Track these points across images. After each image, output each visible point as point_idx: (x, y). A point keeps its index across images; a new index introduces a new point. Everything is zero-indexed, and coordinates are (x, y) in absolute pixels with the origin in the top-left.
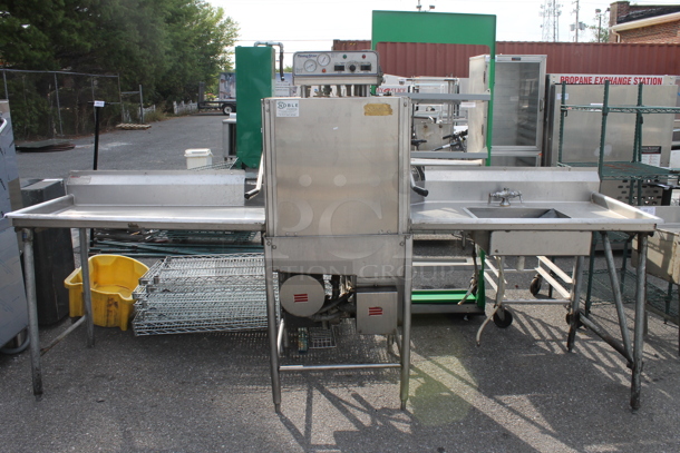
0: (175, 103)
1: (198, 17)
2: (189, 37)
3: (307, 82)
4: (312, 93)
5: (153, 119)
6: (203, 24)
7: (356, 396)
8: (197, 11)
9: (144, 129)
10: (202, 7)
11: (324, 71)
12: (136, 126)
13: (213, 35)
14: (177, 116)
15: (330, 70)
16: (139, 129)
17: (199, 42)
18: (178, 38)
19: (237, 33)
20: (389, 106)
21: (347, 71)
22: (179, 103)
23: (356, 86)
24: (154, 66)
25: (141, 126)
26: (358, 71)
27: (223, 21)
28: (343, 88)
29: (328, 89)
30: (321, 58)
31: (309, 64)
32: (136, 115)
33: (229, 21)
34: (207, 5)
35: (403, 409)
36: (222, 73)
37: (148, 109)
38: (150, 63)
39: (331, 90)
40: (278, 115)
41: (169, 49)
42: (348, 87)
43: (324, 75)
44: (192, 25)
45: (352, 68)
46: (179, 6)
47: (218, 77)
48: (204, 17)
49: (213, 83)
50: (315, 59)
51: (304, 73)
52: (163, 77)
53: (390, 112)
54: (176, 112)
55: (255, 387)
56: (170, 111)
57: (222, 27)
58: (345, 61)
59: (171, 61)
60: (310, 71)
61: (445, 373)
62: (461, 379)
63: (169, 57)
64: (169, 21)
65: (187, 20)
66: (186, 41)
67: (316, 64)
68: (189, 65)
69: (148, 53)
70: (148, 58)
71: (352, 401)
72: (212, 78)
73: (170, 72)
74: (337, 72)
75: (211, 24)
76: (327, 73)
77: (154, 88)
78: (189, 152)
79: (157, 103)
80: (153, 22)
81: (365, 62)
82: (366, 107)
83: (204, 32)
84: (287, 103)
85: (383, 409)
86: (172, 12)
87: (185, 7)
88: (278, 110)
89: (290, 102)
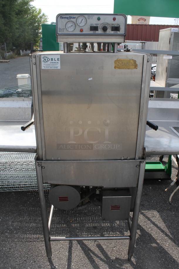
0: (21, 51)
1: (30, 13)
2: (27, 22)
3: (70, 40)
4: (74, 49)
5: (11, 58)
6: (33, 16)
7: (99, 246)
8: (30, 10)
9: (7, 62)
10: (31, 8)
11: (81, 30)
12: (4, 61)
13: (37, 21)
14: (22, 56)
15: (87, 30)
16: (5, 62)
17: (31, 24)
18: (21, 22)
19: (47, 20)
20: (135, 62)
21: (100, 31)
22: (23, 51)
23: (105, 44)
24: (11, 34)
25: (5, 61)
26: (109, 31)
27: (41, 15)
28: (96, 45)
29: (85, 46)
30: (79, 20)
31: (69, 25)
32: (4, 56)
33: (43, 15)
34: (34, 7)
35: (129, 260)
36: (41, 38)
37: (9, 53)
38: (9, 33)
39: (87, 46)
40: (43, 68)
41: (17, 27)
42: (99, 44)
43: (82, 34)
44: (28, 17)
45: (105, 29)
46: (22, 7)
47: (39, 40)
48: (33, 12)
49: (37, 42)
50: (74, 20)
51: (65, 32)
52: (16, 40)
53: (136, 66)
54: (21, 55)
55: (37, 236)
56: (19, 54)
57: (41, 17)
58: (99, 22)
59: (18, 32)
60: (71, 30)
61: (152, 225)
62: (163, 231)
63: (17, 30)
64: (17, 14)
65: (25, 14)
66: (25, 23)
67: (76, 24)
68: (26, 34)
69: (8, 28)
70: (8, 30)
71: (97, 251)
72: (36, 40)
73: (18, 37)
74: (92, 32)
75: (36, 16)
76: (84, 32)
77: (11, 44)
78: (19, 76)
79: (13, 50)
80: (10, 14)
81: (115, 23)
82: (116, 62)
83: (33, 20)
84: (50, 57)
85: (117, 259)
86: (19, 10)
87: (24, 8)
88: (43, 63)
89: (53, 57)
